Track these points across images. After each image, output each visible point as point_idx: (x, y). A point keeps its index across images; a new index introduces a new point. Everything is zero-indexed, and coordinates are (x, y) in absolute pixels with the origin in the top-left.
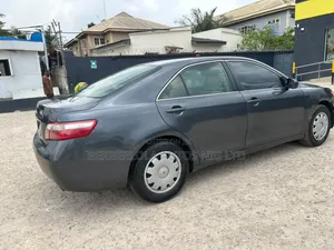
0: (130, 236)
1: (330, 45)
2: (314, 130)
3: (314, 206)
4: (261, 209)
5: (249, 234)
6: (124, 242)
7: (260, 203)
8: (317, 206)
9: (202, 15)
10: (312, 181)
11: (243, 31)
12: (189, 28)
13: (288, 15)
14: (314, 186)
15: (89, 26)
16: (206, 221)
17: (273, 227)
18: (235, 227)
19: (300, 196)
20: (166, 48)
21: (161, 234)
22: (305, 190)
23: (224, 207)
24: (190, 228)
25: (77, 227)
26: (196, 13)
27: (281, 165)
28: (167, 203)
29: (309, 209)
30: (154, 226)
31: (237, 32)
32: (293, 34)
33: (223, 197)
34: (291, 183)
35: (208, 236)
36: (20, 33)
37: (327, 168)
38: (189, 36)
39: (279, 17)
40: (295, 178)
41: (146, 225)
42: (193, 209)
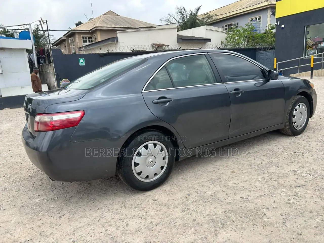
0: (119, 223)
1: (309, 41)
2: (294, 120)
3: (294, 190)
4: (245, 194)
5: (233, 217)
6: (113, 229)
7: (243, 189)
8: (297, 190)
9: (187, 13)
10: (293, 167)
11: (227, 28)
12: (175, 26)
13: (269, 13)
14: (294, 172)
15: (77, 25)
16: (192, 207)
17: (256, 210)
18: (220, 211)
19: (281, 181)
20: (153, 45)
21: (149, 220)
22: (286, 175)
23: (209, 193)
24: (177, 213)
25: (67, 216)
26: (181, 11)
27: (263, 153)
28: (154, 191)
29: (289, 193)
30: (142, 213)
31: (220, 29)
32: (274, 31)
33: (208, 184)
34: (272, 169)
35: (194, 220)
36: (8, 32)
37: (306, 155)
38: (174, 34)
39: (261, 15)
40: (277, 165)
41: (135, 212)
42: (179, 195)
